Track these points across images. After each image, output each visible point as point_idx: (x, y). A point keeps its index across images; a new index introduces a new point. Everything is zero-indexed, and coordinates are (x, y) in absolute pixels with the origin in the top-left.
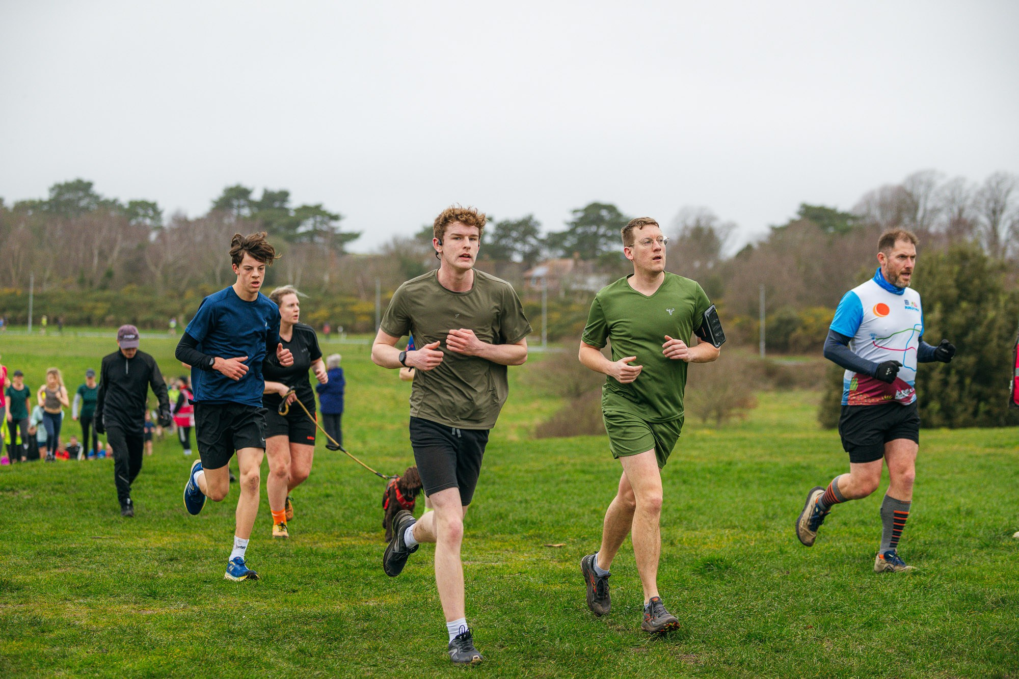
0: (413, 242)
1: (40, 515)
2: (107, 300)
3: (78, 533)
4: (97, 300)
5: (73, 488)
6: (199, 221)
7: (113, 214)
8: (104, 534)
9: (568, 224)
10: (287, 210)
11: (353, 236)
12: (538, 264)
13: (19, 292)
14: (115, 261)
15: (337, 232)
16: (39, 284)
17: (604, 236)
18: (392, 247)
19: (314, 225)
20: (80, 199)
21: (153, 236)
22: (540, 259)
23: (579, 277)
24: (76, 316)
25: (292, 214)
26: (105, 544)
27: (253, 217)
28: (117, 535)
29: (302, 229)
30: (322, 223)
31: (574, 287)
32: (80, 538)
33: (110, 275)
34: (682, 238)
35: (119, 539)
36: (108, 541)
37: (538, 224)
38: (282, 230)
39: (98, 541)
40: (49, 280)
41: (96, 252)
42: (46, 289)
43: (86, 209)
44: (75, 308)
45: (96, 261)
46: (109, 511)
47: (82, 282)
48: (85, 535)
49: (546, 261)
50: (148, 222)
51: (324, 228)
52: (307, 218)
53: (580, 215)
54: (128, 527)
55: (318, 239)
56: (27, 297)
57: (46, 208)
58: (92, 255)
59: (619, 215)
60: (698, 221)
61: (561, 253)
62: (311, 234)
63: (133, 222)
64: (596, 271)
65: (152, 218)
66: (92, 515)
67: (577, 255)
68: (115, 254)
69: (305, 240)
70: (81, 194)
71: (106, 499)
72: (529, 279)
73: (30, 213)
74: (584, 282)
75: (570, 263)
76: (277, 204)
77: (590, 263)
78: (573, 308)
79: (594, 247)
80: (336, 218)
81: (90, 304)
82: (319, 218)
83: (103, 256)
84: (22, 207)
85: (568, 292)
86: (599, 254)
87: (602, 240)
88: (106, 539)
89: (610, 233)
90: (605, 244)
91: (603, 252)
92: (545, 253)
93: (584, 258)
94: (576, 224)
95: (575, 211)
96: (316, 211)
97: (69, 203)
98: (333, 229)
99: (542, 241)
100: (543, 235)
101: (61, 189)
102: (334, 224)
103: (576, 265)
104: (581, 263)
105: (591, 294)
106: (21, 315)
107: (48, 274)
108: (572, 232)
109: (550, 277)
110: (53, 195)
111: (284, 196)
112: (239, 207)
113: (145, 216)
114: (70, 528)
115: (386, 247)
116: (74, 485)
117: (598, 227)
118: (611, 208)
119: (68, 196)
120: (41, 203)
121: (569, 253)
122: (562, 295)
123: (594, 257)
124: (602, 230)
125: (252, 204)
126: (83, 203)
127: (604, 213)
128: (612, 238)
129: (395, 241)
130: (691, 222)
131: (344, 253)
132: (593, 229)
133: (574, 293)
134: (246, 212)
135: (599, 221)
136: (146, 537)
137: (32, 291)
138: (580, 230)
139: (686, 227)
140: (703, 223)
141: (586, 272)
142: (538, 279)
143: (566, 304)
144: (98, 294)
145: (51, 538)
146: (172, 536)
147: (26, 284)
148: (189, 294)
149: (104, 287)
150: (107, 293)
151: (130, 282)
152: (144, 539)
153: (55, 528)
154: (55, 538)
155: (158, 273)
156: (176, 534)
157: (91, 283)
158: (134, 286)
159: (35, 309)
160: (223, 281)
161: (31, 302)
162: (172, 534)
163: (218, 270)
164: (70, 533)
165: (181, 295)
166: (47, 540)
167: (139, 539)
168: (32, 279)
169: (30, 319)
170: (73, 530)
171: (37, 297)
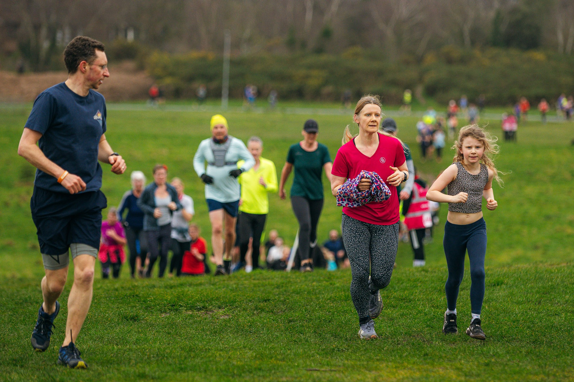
2: (323, 67)
3: (290, 363)
4: (310, 67)
5: (283, 307)
8: (323, 365)
13: (211, 56)
14: (333, 16)
16: (236, 45)
24: (285, 86)
26: (325, 378)
28: (340, 366)
32: (292, 370)
33: (327, 34)
35: (343, 372)
36: (328, 375)
39: (315, 374)
40: (250, 41)
41: (309, 5)
42: (246, 52)
44: (281, 77)
46: (328, 336)
47: (291, 43)
48: (298, 366)
54: (354, 357)
56: (219, 62)
58: (304, 9)
66: (307, 341)
68: (334, 8)
71: (325, 320)
81: (302, 72)
83: (318, 10)
88: (325, 371)
106: (214, 85)
107: (247, 34)
114: (279, 357)
116: (284, 302)
137: (227, 55)
144: (313, 59)
145: (255, 369)
146: (410, 369)
147: (220, 47)
148: (430, 59)
149: (319, 51)
150: (324, 58)
151: (353, 44)
152: (374, 372)
153: (261, 357)
154: (260, 369)
155: (389, 33)
156: (416, 367)
157: (304, 45)
158: (358, 49)
159: (232, 77)
160: (473, 43)
161: (226, 69)
162: (409, 366)
163: (467, 29)
164: (280, 363)
165: (420, 60)
166: (251, 372)
167: (367, 372)
168: (228, 40)
169: (225, 92)
170: (283, 360)
171: (233, 63)
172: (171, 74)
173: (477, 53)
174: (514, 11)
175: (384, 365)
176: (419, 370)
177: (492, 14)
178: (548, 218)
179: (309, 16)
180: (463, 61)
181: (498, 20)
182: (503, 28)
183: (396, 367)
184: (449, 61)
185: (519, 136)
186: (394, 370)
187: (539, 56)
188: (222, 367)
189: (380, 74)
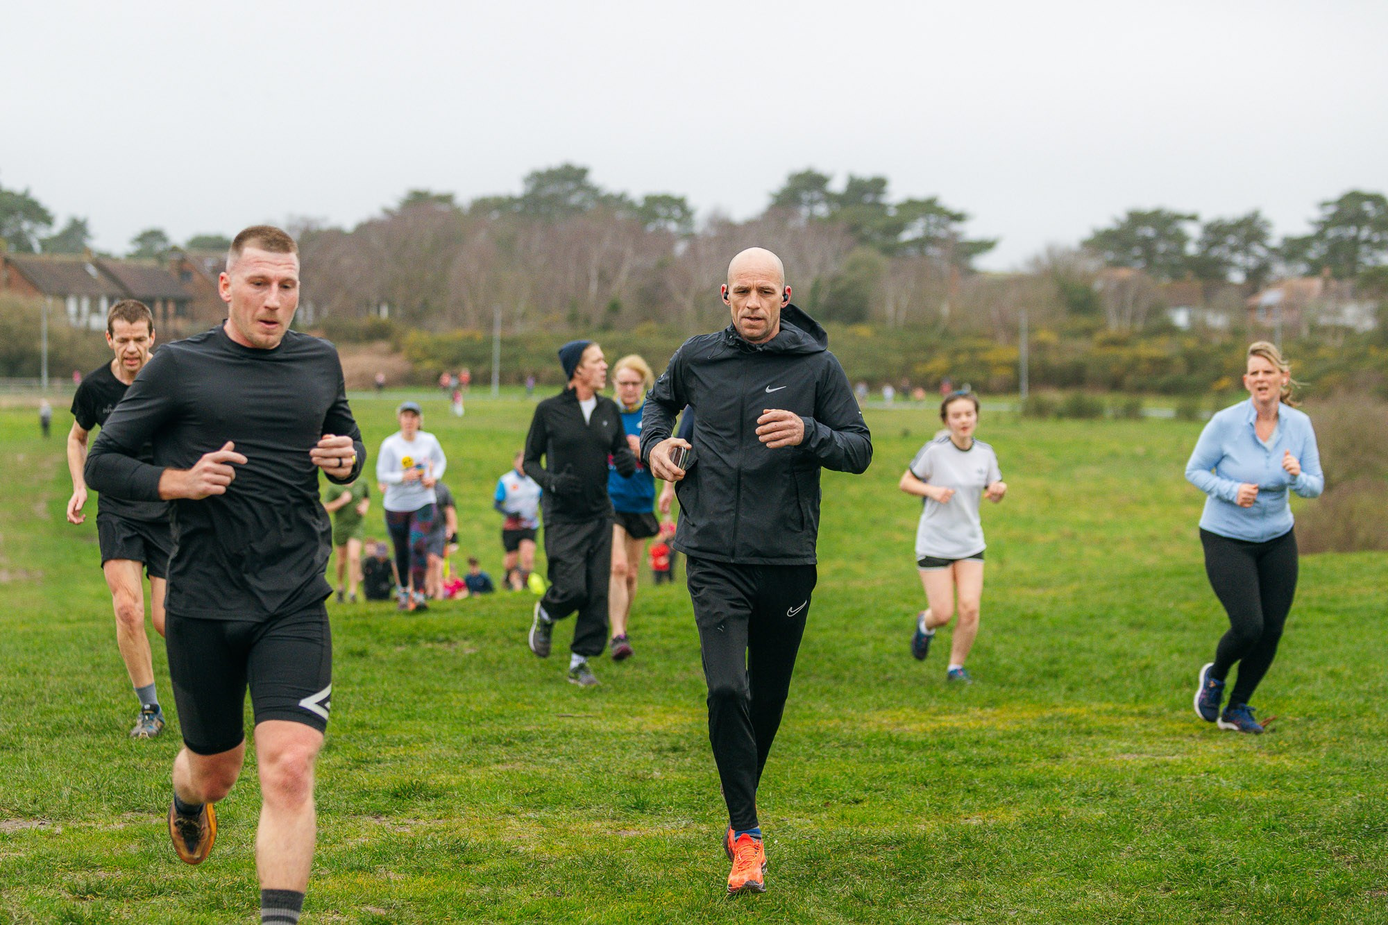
1: (486, 680)
3: (538, 708)
6: (749, 224)
7: (621, 214)
8: (577, 709)
10: (883, 207)
11: (985, 246)
12: (1268, 286)
13: (479, 335)
14: (622, 286)
15: (960, 240)
16: (508, 322)
17: (1368, 241)
18: (1046, 262)
19: (926, 230)
20: (569, 193)
21: (680, 248)
22: (1270, 278)
25: (892, 213)
26: (578, 726)
27: (833, 218)
28: (597, 710)
29: (907, 236)
30: (938, 225)
31: (1324, 320)
32: (541, 717)
33: (615, 308)
35: (600, 718)
36: (582, 722)
37: (1267, 224)
38: (877, 237)
39: (568, 721)
40: (524, 317)
41: (594, 273)
42: (520, 330)
43: (579, 209)
45: (594, 287)
47: (573, 319)
48: (548, 712)
49: (1279, 282)
50: (673, 226)
51: (942, 233)
52: (914, 217)
53: (1331, 210)
54: (616, 700)
55: (933, 251)
56: (489, 342)
57: (518, 208)
58: (588, 279)
61: (1302, 268)
62: (921, 243)
63: (651, 228)
64: (1355, 295)
65: (679, 221)
67: (1328, 273)
68: (623, 276)
69: (912, 252)
70: (571, 186)
72: (1255, 307)
73: (495, 215)
74: (1337, 312)
75: (1316, 284)
76: (869, 198)
77: (1347, 284)
78: (1323, 352)
79: (1353, 259)
80: (958, 218)
82: (933, 219)
83: (605, 279)
84: (483, 206)
85: (1314, 329)
86: (1361, 270)
88: (580, 718)
93: (1339, 278)
94: (1325, 224)
95: (1324, 205)
96: (928, 207)
97: (553, 200)
98: (954, 235)
100: (1275, 241)
101: (544, 180)
102: (955, 227)
103: (1326, 287)
104: (1334, 285)
105: (1349, 331)
106: (481, 370)
107: (521, 308)
108: (1320, 236)
109: (1288, 306)
110: (530, 188)
111: (878, 185)
112: (811, 203)
113: (669, 217)
114: (527, 700)
115: (1037, 262)
119: (551, 190)
120: (512, 201)
121: (1315, 269)
125: (830, 198)
126: (574, 200)
127: (1368, 207)
131: (971, 272)
133: (1324, 330)
134: (822, 210)
135: (1359, 219)
136: (642, 714)
137: (497, 333)
141: (1340, 298)
142: (1268, 309)
143: (1311, 347)
145: (496, 716)
146: (682, 713)
147: (489, 324)
149: (605, 327)
150: (611, 336)
151: (646, 319)
152: (638, 718)
153: (504, 701)
154: (502, 716)
155: (688, 305)
156: (687, 711)
157: (587, 321)
158: (652, 325)
161: (497, 350)
162: (681, 710)
164: (526, 708)
166: (490, 720)
167: (630, 718)
168: (498, 315)
169: (495, 377)
170: (531, 704)
171: (505, 343)
172: (432, 357)
174: (835, 279)
175: (651, 708)
176: (692, 715)
177: (807, 283)
181: (816, 289)
182: (822, 299)
183: (664, 712)
186: (663, 715)
187: (864, 331)
188: (457, 714)
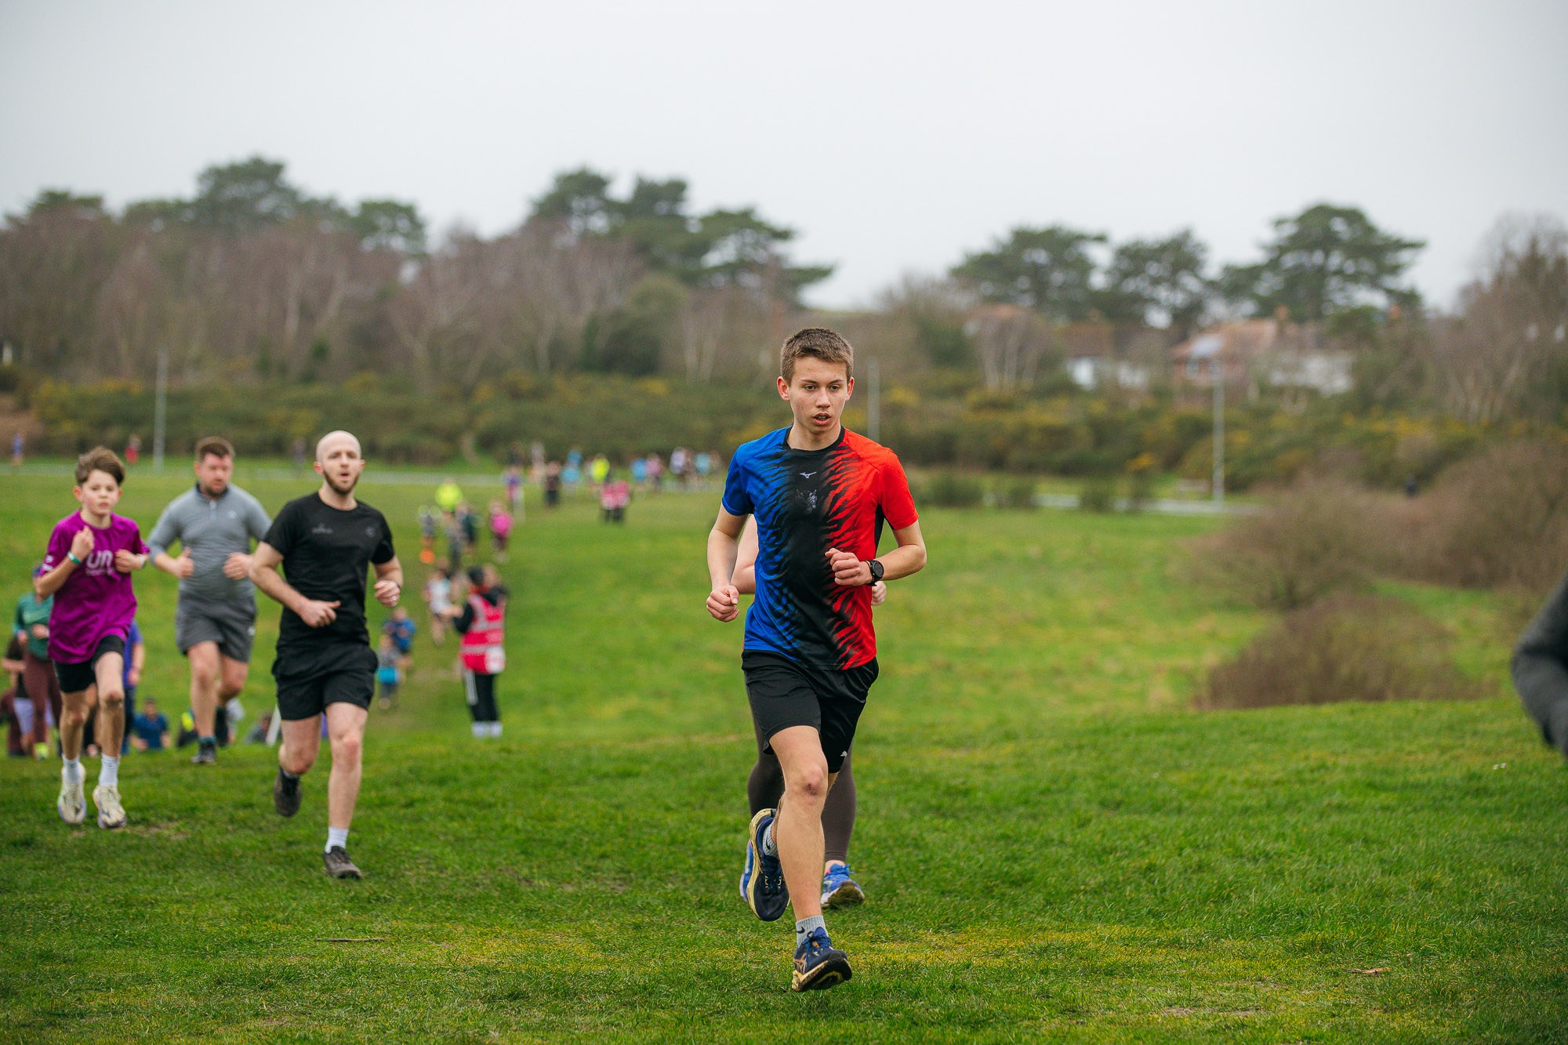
0: (943, 287)
2: (314, 404)
4: (297, 404)
6: (504, 242)
7: (327, 227)
9: (1264, 247)
10: (682, 220)
11: (818, 274)
12: (1202, 331)
13: (137, 387)
14: (331, 323)
15: (786, 266)
16: (176, 370)
17: (1339, 272)
18: (900, 293)
19: (740, 251)
20: (261, 196)
21: (409, 272)
22: (1204, 320)
23: (1287, 357)
24: (252, 436)
25: (694, 228)
27: (614, 234)
29: (713, 259)
30: (756, 245)
31: (1277, 378)
33: (320, 352)
34: (1499, 279)
37: (1202, 248)
38: (674, 261)
40: (198, 363)
41: (292, 305)
42: (192, 381)
43: (271, 218)
44: (248, 421)
47: (264, 367)
49: (1216, 326)
50: (398, 243)
51: (760, 256)
52: (724, 234)
53: (1289, 230)
55: (750, 280)
56: (150, 397)
57: (189, 215)
58: (285, 313)
59: (1370, 230)
60: (1534, 244)
61: (1248, 307)
62: (732, 269)
63: (368, 244)
64: (1322, 344)
65: (406, 236)
67: (1282, 312)
68: (332, 309)
69: (721, 280)
70: (260, 186)
72: (1183, 361)
73: (158, 225)
74: (1297, 368)
75: (1268, 329)
76: (662, 207)
77: (1310, 330)
78: (1278, 421)
79: (1318, 295)
80: (784, 235)
81: (282, 413)
82: (749, 236)
83: (307, 314)
84: (142, 213)
85: (1265, 390)
86: (1329, 311)
87: (1334, 283)
89: (1350, 267)
90: (1342, 289)
91: (1336, 306)
92: (1217, 308)
93: (1299, 319)
94: (1281, 250)
95: (1279, 223)
96: (740, 221)
97: (236, 205)
98: (777, 259)
99: (1211, 285)
100: (1212, 270)
101: (221, 177)
102: (780, 248)
103: (1281, 333)
104: (1292, 330)
105: (1313, 393)
107: (194, 350)
108: (1273, 265)
109: (1229, 358)
110: (206, 188)
111: (676, 190)
112: (587, 213)
113: (394, 230)
115: (889, 296)
117: (1327, 254)
118: (1354, 217)
119: (234, 191)
120: (180, 206)
121: (1266, 309)
122: (1253, 394)
123: (1318, 316)
124: (1336, 260)
125: (612, 207)
126: (266, 205)
127: (1339, 226)
128: (1355, 278)
129: (907, 282)
130: (1519, 245)
131: (800, 309)
132: (1318, 257)
133: (1280, 391)
134: (599, 223)
135: (1328, 242)
137: (162, 385)
138: (1289, 261)
139: (1508, 255)
140: (1543, 247)
141: (1301, 348)
142: (1204, 362)
143: (1262, 415)
144: (297, 392)
147: (151, 373)
148: (485, 392)
149: (308, 378)
150: (316, 390)
151: (362, 367)
155: (419, 350)
157: (283, 370)
158: (371, 377)
159: (170, 421)
160: (553, 365)
161: (161, 408)
163: (543, 343)
165: (468, 393)
168: (163, 361)
169: (159, 443)
171: (173, 399)
172: (74, 417)
173: (559, 382)
174: (617, 315)
177: (580, 322)
178: (678, 646)
179: (292, 324)
180: (538, 394)
181: (592, 329)
182: (601, 342)
184: (515, 394)
185: (631, 516)
187: (656, 386)
189: (404, 416)
